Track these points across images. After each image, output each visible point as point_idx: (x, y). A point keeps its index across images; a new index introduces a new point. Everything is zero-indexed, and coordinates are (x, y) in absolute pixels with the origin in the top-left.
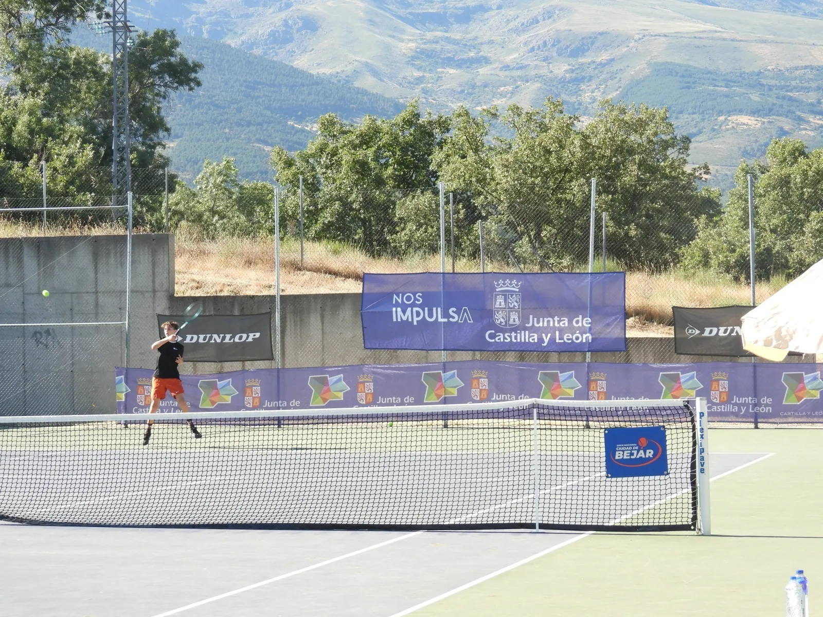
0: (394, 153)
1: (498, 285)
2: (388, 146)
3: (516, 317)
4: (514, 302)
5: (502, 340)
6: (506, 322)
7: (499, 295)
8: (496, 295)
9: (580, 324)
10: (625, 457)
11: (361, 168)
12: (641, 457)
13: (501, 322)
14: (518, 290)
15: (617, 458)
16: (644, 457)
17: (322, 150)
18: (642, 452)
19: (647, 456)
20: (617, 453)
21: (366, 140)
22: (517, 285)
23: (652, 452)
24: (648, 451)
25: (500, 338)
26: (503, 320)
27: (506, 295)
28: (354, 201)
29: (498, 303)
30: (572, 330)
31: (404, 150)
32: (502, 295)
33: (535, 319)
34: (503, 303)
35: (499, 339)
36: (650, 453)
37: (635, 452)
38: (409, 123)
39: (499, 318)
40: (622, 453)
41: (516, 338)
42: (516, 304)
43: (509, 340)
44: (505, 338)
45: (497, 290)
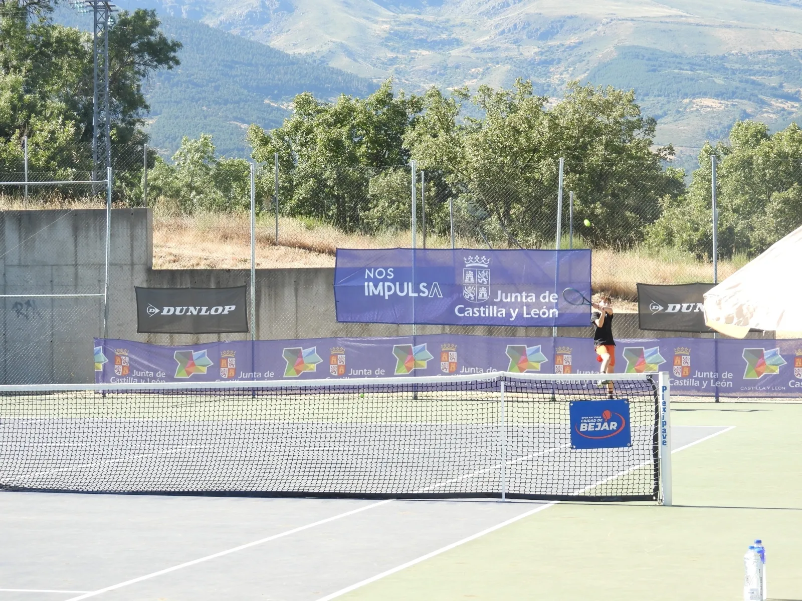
0: (368, 132)
1: (468, 261)
2: (361, 125)
3: (485, 293)
4: (483, 278)
5: (471, 315)
6: (475, 297)
7: (468, 270)
8: (466, 271)
9: (547, 300)
10: (590, 429)
11: (335, 145)
12: (605, 430)
13: (470, 297)
14: (487, 266)
15: (581, 429)
16: (608, 429)
17: (297, 128)
18: (606, 424)
19: (611, 429)
20: (582, 425)
21: (340, 119)
22: (486, 261)
23: (616, 424)
24: (612, 423)
25: (469, 312)
26: (472, 296)
27: (475, 270)
28: (328, 178)
29: (467, 279)
30: (539, 305)
31: (378, 129)
32: (472, 271)
33: (504, 295)
34: (472, 279)
35: (468, 314)
36: (614, 426)
37: (600, 424)
38: (382, 102)
39: (468, 293)
40: (586, 425)
41: (484, 312)
42: (485, 280)
43: (478, 314)
44: (474, 313)
45: (467, 266)
